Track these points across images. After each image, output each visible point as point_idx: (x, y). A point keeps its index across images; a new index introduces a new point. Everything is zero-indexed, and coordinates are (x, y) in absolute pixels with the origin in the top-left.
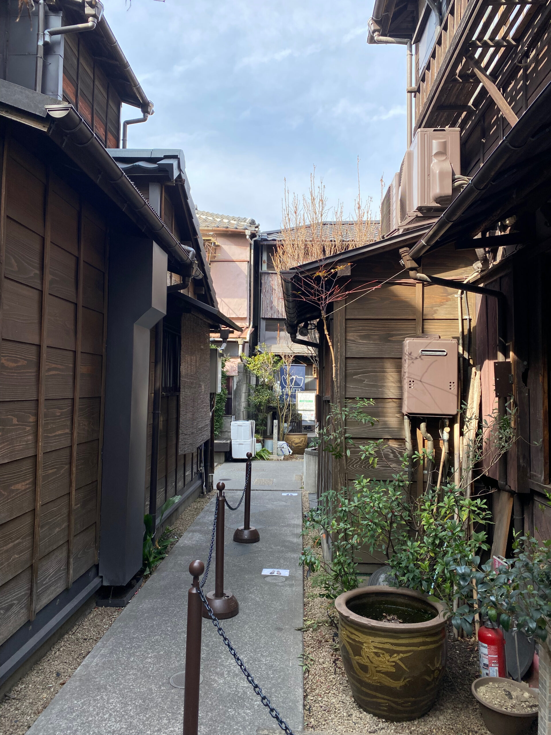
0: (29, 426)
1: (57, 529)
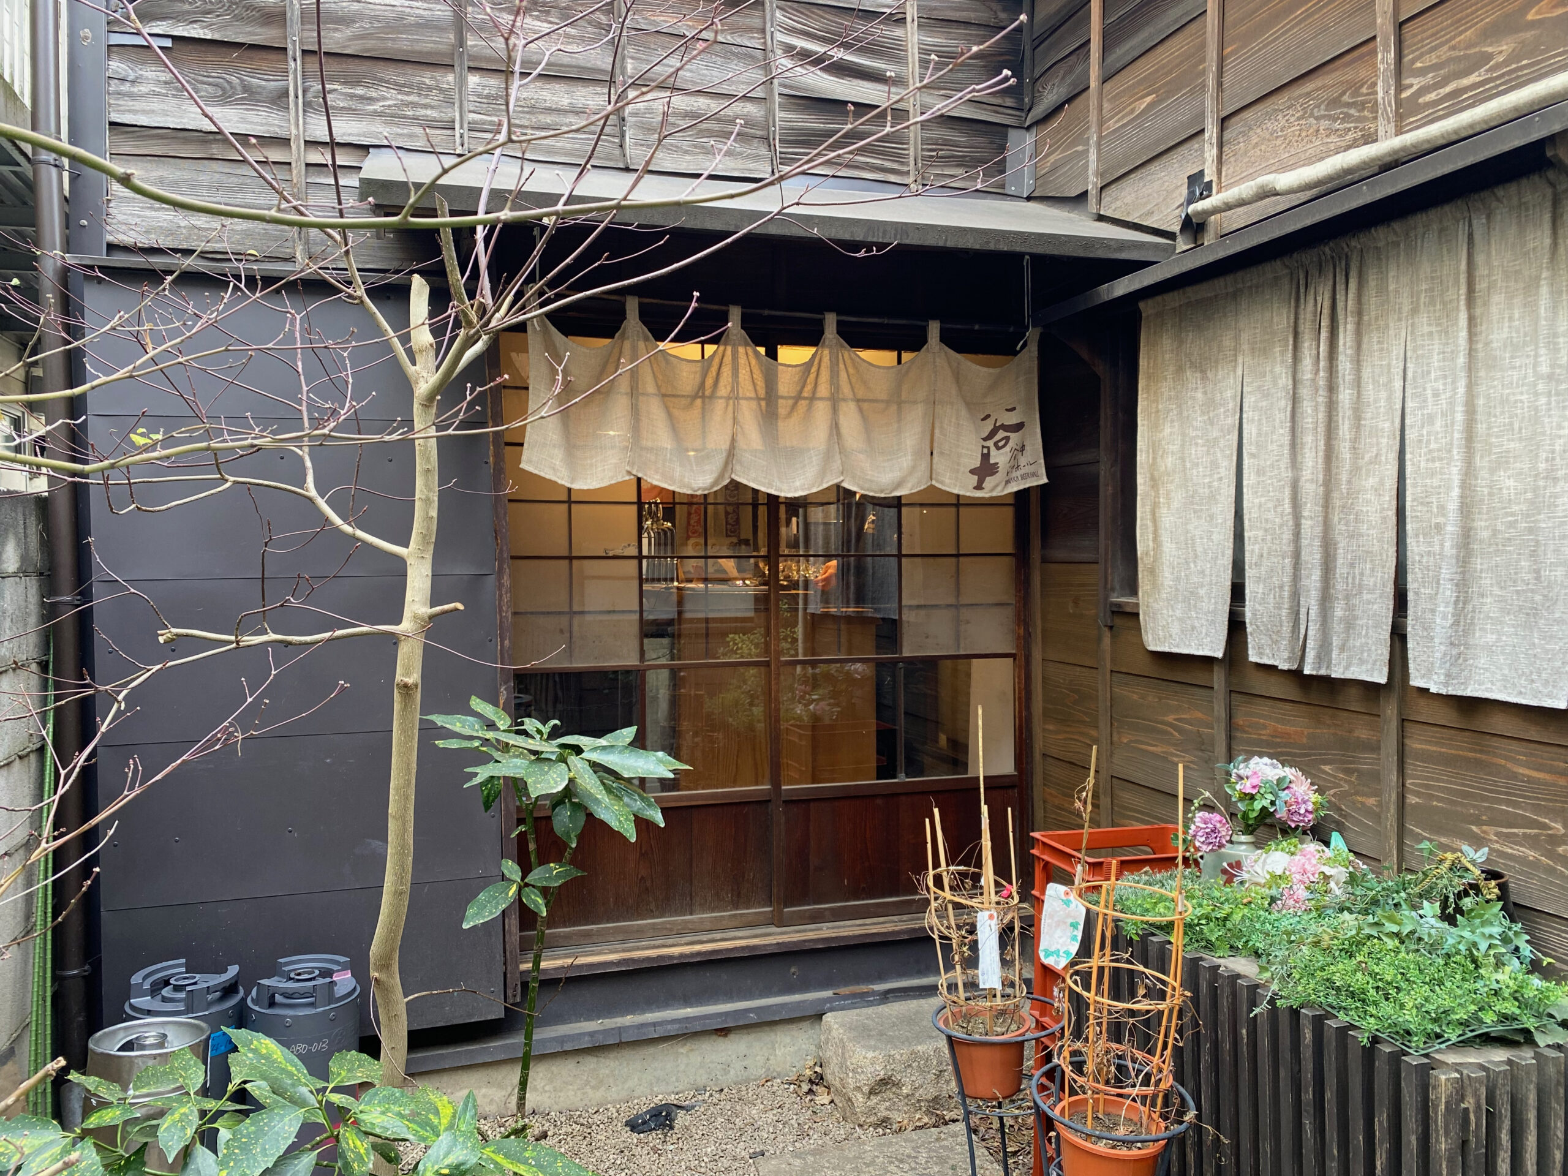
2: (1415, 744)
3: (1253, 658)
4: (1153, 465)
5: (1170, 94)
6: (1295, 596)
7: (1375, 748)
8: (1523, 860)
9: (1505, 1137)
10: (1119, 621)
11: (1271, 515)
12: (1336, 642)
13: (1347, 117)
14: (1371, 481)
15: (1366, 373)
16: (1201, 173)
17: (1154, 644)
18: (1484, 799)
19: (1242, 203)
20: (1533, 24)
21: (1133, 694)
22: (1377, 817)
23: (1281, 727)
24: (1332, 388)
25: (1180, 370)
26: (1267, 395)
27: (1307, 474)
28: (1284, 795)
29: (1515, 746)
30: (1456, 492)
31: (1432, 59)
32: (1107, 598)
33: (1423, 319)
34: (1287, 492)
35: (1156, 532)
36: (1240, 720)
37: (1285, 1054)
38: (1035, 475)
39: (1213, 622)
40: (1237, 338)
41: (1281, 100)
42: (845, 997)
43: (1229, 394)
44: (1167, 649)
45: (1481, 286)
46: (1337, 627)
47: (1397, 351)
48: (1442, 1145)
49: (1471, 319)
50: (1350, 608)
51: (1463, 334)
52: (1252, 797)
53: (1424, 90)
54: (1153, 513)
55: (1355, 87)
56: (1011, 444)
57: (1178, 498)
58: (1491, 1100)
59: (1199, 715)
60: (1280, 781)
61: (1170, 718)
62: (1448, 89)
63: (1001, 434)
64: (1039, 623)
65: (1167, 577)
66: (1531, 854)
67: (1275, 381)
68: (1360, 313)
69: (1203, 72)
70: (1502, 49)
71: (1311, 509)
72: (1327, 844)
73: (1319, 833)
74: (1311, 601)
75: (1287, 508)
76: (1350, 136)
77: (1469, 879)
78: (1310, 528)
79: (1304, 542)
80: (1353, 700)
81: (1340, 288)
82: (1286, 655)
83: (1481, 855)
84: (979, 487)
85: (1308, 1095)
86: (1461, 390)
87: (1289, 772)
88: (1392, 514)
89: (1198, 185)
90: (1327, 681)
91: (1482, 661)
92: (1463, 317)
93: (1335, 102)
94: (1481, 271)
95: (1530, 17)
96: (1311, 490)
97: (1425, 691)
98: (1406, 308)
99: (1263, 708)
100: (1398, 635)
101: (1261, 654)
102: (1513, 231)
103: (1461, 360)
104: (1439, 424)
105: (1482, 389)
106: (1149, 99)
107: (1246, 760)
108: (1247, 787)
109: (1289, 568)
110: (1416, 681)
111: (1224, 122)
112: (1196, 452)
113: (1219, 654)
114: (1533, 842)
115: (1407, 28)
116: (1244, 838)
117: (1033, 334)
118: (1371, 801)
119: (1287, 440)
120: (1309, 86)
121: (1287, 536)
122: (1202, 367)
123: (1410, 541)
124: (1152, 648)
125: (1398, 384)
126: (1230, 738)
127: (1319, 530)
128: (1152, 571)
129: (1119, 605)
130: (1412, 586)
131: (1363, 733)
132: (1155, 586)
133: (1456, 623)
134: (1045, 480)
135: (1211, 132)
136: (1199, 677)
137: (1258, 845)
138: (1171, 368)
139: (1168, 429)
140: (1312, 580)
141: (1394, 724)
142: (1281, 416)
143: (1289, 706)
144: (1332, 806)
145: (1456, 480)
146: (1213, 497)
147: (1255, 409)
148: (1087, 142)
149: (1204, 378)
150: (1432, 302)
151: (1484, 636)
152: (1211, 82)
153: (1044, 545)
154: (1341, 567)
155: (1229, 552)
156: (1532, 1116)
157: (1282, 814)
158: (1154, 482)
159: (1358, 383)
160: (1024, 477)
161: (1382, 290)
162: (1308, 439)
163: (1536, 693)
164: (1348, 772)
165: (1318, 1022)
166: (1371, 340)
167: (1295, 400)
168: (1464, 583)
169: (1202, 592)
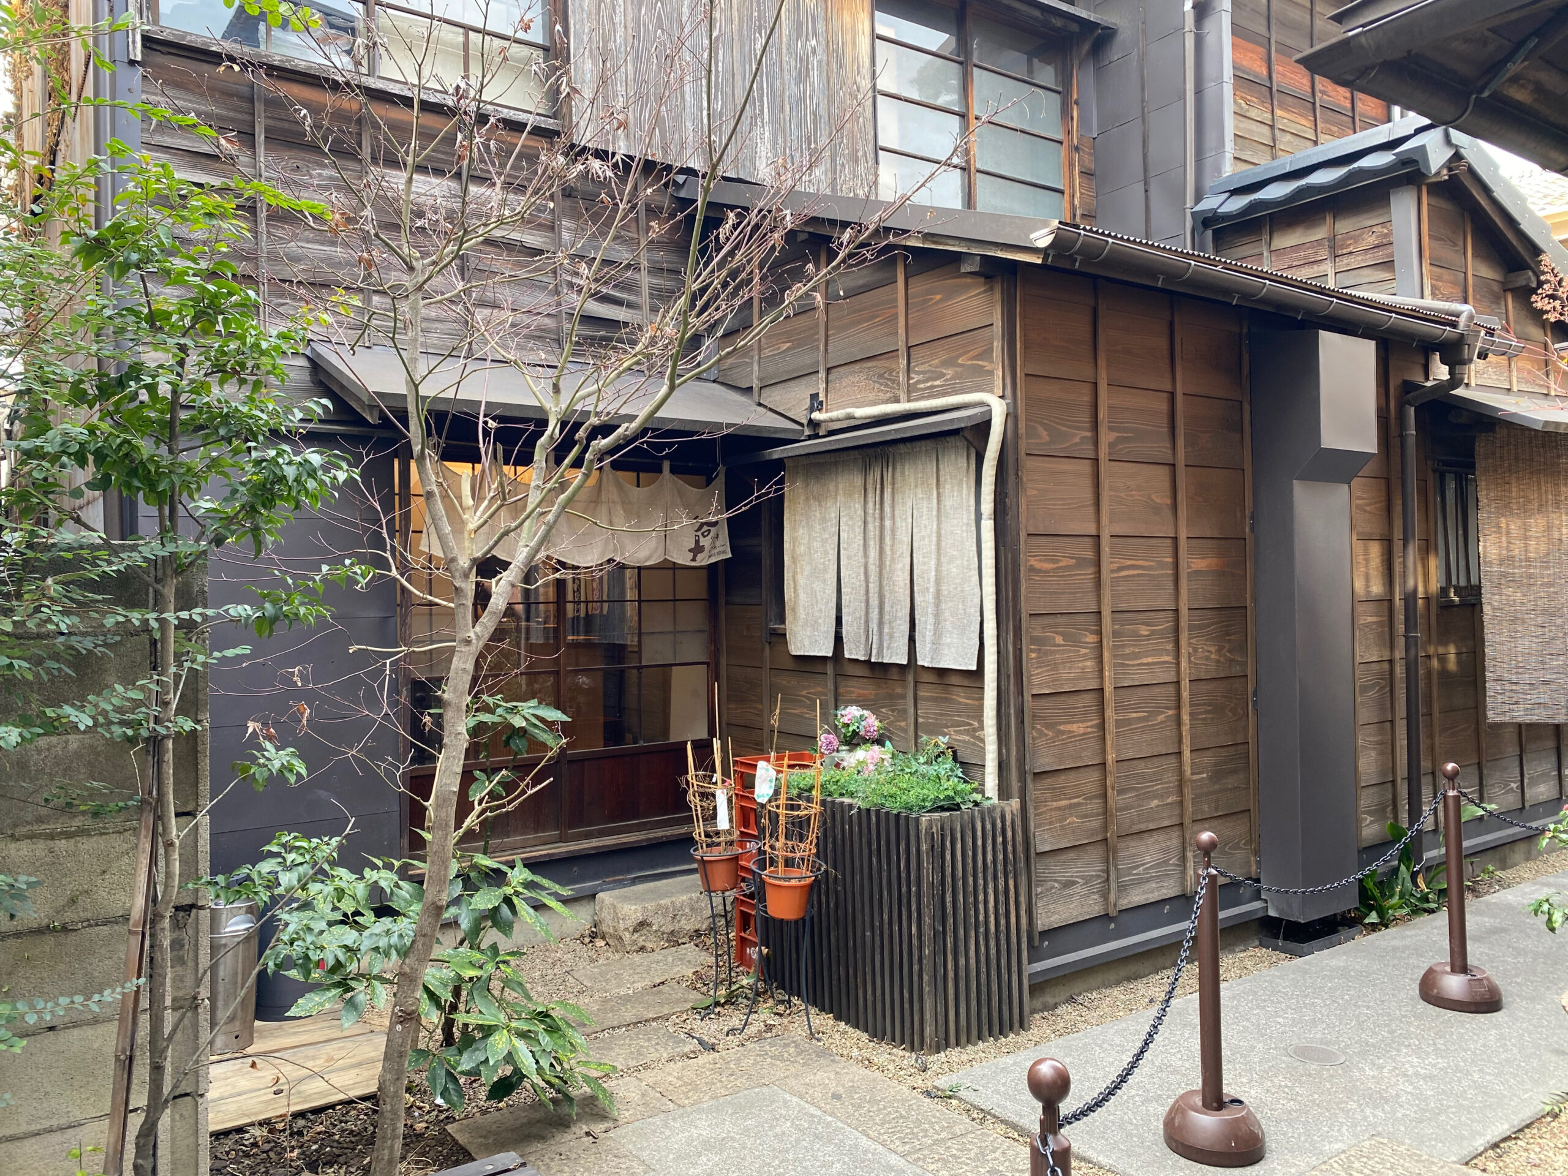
0: (1086, 648)
1: (1155, 802)
2: (921, 694)
3: (847, 655)
4: (794, 551)
5: (799, 346)
6: (867, 622)
7: (903, 697)
8: (964, 741)
9: (948, 844)
10: (774, 639)
11: (854, 581)
12: (885, 645)
13: (887, 386)
14: (900, 566)
15: (897, 513)
16: (817, 394)
17: (795, 652)
18: (949, 715)
19: (838, 420)
20: (961, 365)
21: (783, 680)
22: (906, 731)
23: (861, 691)
24: (882, 519)
25: (807, 499)
26: (852, 518)
27: (871, 561)
28: (863, 723)
29: (960, 689)
30: (933, 573)
31: (925, 367)
32: (767, 625)
33: (919, 490)
34: (862, 569)
35: (795, 588)
36: (841, 690)
37: (865, 831)
38: (725, 552)
39: (826, 638)
40: (837, 487)
41: (857, 367)
42: (610, 883)
43: (833, 515)
44: (802, 653)
45: (942, 479)
46: (886, 638)
47: (909, 504)
48: (924, 847)
49: (938, 494)
50: (891, 628)
51: (935, 501)
52: (848, 725)
53: (918, 382)
54: (794, 577)
55: (891, 371)
56: (711, 534)
57: (807, 569)
58: (942, 829)
59: (819, 689)
60: (861, 716)
61: (804, 693)
62: (929, 384)
63: (705, 528)
64: (724, 643)
65: (802, 614)
66: (967, 738)
67: (856, 511)
68: (893, 484)
69: (818, 340)
70: (950, 372)
71: (873, 578)
72: (883, 746)
73: (879, 742)
74: (874, 626)
75: (862, 577)
76: (888, 395)
77: (941, 750)
78: (873, 588)
79: (871, 595)
80: (894, 674)
81: (885, 470)
82: (863, 652)
83: (946, 740)
84: (694, 560)
85: (874, 847)
86: (935, 526)
87: (866, 713)
88: (908, 582)
89: (816, 403)
90: (882, 664)
91: (946, 651)
92: (935, 492)
93: (881, 376)
94: (942, 473)
95: (960, 361)
96: (873, 569)
97: (923, 667)
98: (913, 485)
99: (852, 682)
100: (912, 640)
101: (851, 654)
102: (953, 457)
103: (935, 513)
104: (927, 540)
105: (943, 526)
106: (788, 345)
107: (846, 707)
108: (846, 720)
109: (864, 608)
110: (920, 663)
111: (828, 370)
112: (816, 544)
113: (830, 654)
114: (967, 732)
115: (912, 350)
116: (844, 748)
117: (721, 469)
118: (903, 724)
119: (861, 542)
120: (870, 364)
121: (863, 592)
122: (819, 499)
123: (916, 595)
124: (794, 653)
125: (910, 520)
126: (836, 700)
127: (877, 589)
128: (793, 610)
129: (775, 629)
130: (917, 617)
131: (899, 690)
132: (795, 618)
133: (935, 634)
134: (730, 555)
135: (822, 374)
136: (819, 669)
137: (850, 751)
138: (803, 498)
139: (801, 532)
140: (874, 614)
141: (912, 684)
142: (859, 530)
143: (865, 680)
144: (885, 728)
145: (933, 567)
146: (825, 570)
147: (846, 525)
148: (752, 357)
149: (820, 505)
150: (923, 483)
151: (946, 640)
152: (822, 347)
153: (727, 595)
154: (887, 608)
155: (834, 600)
156: (959, 835)
157: (862, 733)
158: (794, 559)
159: (893, 518)
160: (718, 553)
161: (903, 474)
162: (872, 543)
163: (966, 664)
164: (893, 711)
165: (878, 812)
166: (898, 497)
167: (865, 522)
168: (937, 615)
169: (820, 621)
